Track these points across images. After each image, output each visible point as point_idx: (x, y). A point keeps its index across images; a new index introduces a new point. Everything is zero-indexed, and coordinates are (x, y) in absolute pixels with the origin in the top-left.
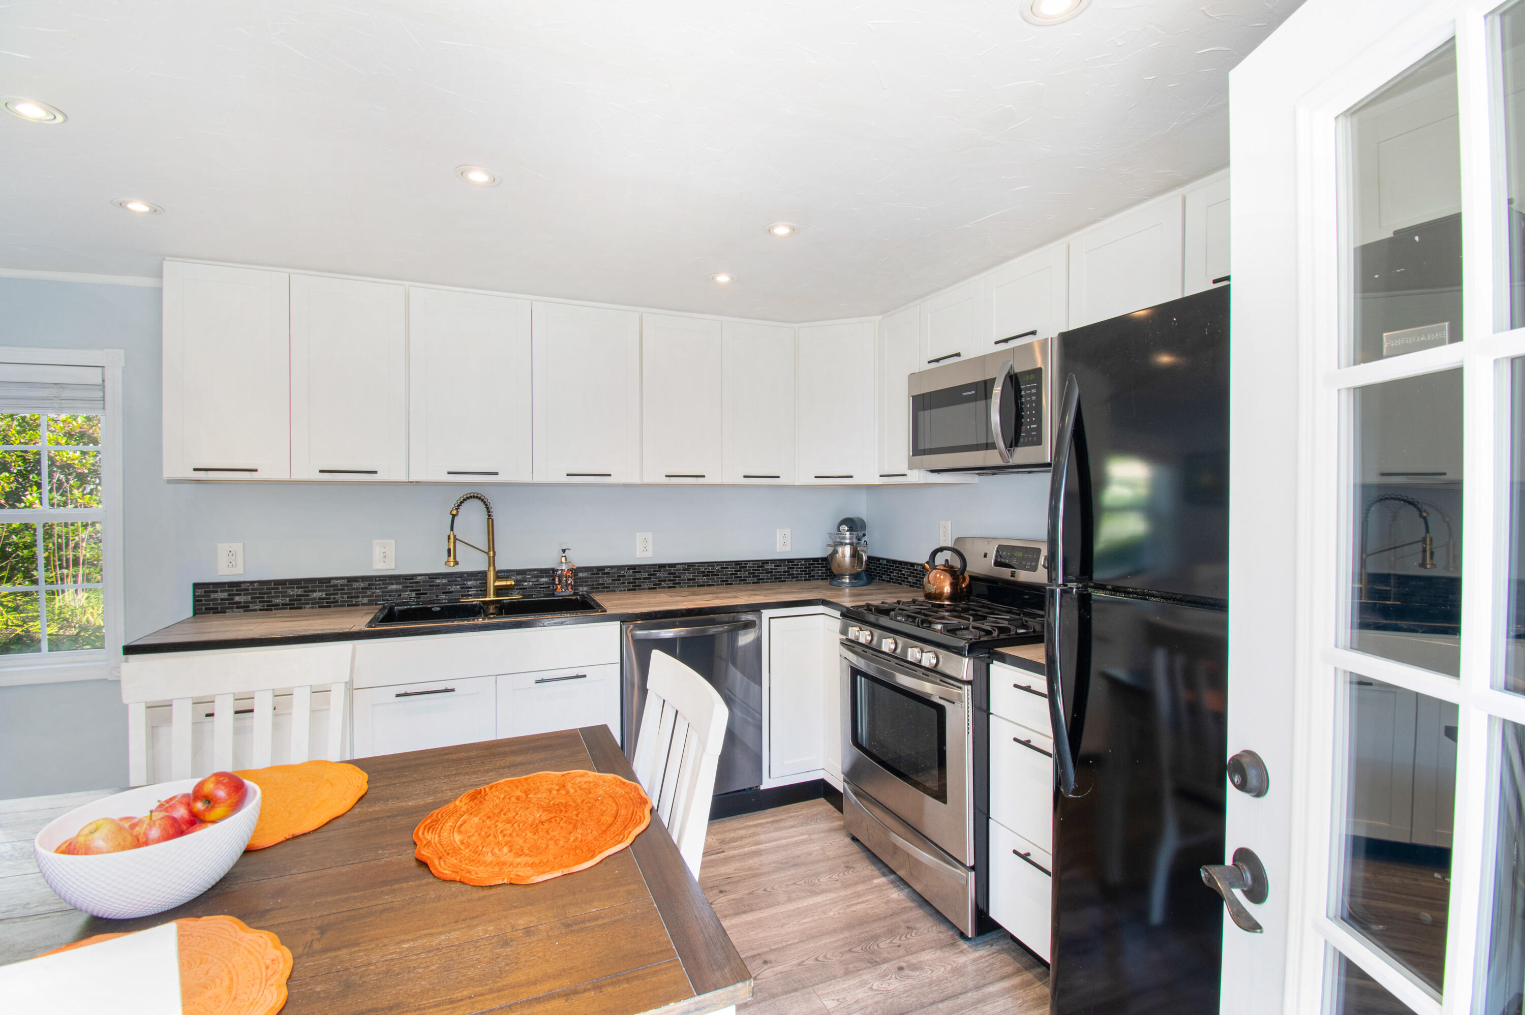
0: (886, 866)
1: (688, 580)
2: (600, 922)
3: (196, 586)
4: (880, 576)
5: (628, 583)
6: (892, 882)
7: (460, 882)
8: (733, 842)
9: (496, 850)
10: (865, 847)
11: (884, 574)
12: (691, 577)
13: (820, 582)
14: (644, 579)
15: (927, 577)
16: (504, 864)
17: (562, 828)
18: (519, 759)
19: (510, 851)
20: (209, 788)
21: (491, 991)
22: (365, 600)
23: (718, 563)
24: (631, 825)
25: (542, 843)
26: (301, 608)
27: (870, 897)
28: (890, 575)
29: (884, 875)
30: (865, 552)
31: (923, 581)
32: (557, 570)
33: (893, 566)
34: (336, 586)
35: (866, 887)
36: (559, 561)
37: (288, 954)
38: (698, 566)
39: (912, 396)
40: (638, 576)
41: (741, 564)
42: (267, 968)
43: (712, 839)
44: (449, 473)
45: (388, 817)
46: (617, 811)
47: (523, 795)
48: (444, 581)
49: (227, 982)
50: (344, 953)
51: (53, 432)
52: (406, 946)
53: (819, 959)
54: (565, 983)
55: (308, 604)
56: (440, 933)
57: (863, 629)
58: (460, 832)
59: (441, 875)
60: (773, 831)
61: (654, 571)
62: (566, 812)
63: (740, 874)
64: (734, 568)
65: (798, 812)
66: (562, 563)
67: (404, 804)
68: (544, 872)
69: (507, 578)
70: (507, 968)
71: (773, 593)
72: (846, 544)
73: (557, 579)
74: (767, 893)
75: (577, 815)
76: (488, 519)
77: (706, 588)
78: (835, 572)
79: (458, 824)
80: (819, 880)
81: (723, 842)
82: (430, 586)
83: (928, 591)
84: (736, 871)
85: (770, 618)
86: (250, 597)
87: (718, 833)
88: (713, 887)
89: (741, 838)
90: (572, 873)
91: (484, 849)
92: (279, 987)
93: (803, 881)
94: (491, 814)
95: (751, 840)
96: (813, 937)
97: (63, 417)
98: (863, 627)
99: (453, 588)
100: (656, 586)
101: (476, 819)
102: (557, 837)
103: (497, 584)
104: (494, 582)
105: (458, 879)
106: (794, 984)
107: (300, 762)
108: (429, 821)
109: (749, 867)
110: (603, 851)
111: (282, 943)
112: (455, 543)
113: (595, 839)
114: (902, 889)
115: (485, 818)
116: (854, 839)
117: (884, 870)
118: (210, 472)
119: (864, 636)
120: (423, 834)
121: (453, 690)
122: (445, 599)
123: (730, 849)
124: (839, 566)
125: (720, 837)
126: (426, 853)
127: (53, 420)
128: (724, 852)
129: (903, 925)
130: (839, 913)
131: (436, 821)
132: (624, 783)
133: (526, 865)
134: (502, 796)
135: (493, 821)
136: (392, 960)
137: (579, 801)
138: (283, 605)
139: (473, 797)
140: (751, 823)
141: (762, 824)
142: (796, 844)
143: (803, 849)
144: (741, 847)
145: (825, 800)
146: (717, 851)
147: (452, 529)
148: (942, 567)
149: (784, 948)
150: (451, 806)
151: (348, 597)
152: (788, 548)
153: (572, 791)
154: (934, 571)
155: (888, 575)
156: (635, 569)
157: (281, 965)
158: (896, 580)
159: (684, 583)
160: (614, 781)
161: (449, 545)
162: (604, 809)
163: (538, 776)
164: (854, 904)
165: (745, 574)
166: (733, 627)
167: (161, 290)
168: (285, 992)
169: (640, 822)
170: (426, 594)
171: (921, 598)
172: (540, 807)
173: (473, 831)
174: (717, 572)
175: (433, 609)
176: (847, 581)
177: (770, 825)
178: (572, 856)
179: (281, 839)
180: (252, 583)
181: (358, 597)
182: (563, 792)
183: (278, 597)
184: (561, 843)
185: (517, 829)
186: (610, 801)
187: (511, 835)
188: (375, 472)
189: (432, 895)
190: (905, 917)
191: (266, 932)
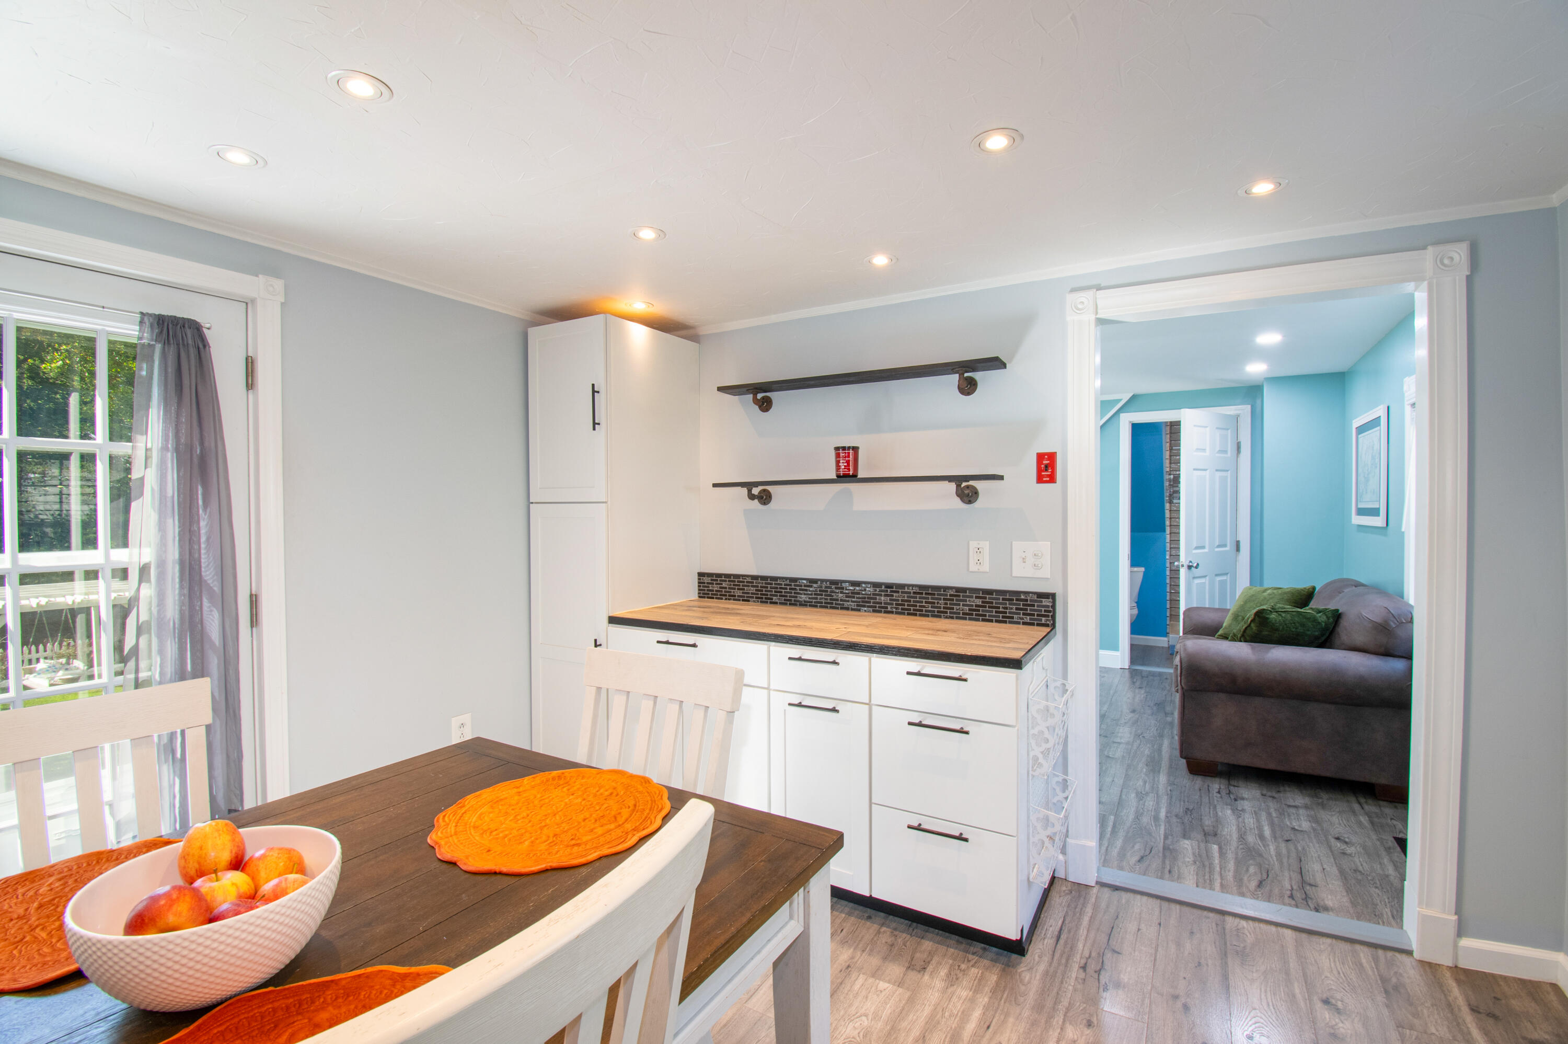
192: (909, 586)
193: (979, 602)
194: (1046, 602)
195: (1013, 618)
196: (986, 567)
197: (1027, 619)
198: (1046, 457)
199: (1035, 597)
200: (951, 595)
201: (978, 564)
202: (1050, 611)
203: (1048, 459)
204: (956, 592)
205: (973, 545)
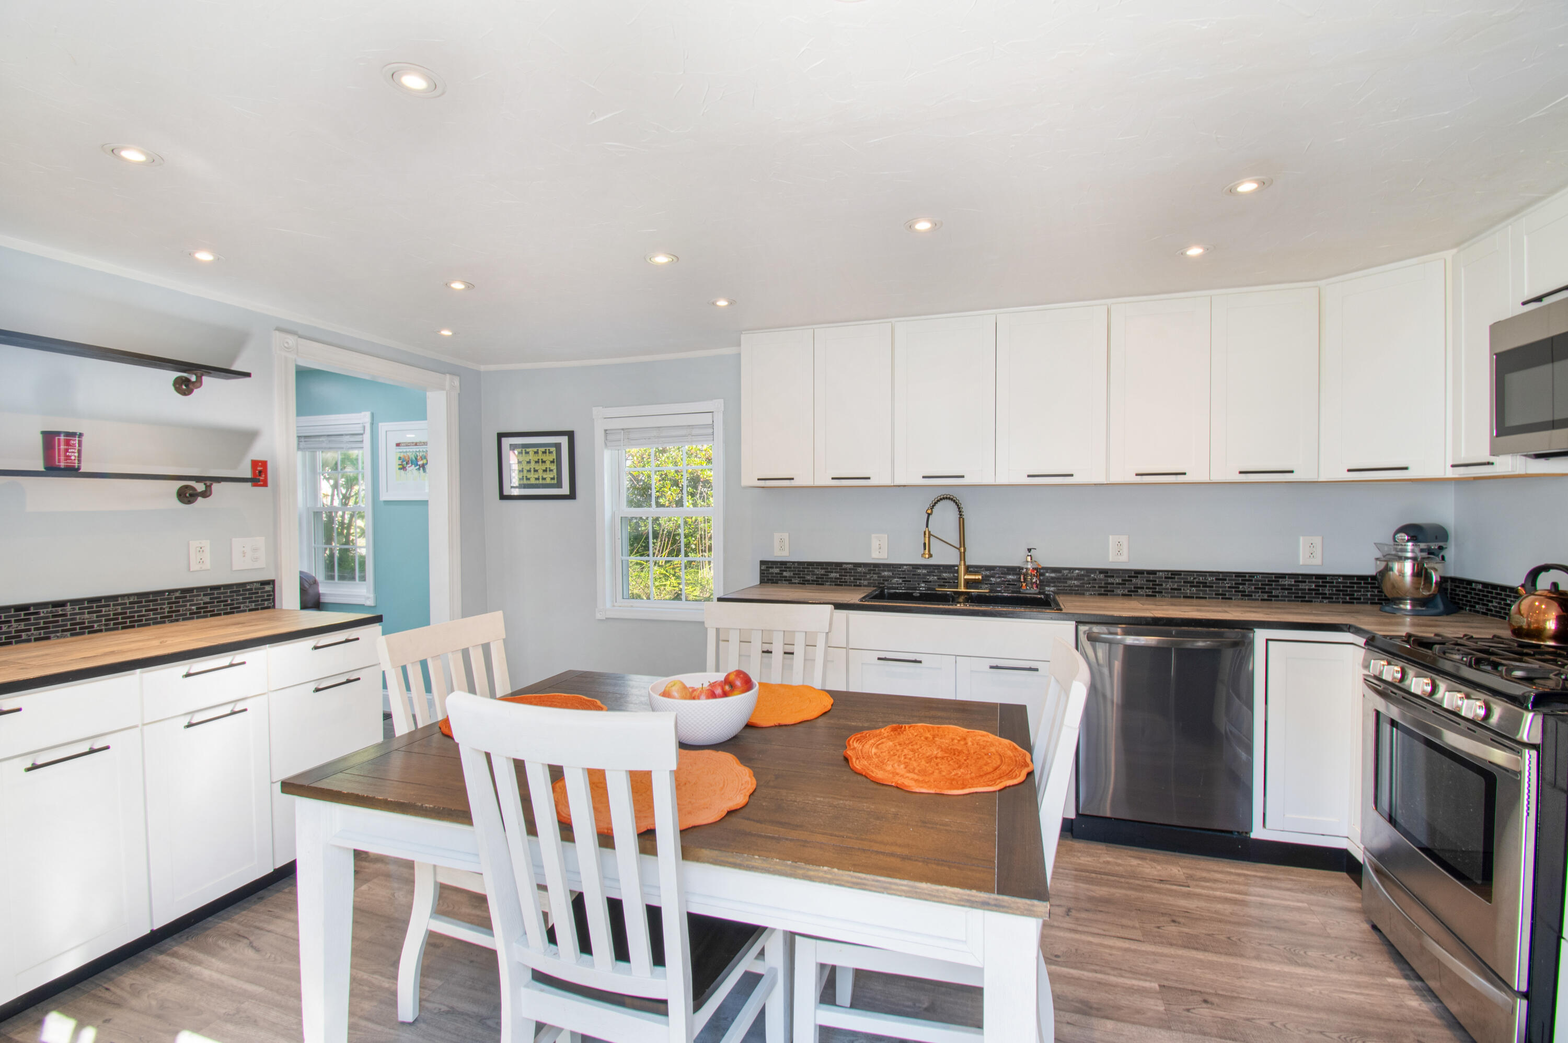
0: (1413, 970)
1: (1172, 589)
2: (947, 828)
3: (762, 563)
4: (1471, 606)
5: (1099, 587)
6: (1416, 989)
7: (865, 776)
8: (1203, 881)
9: (896, 765)
10: (1388, 941)
11: (1478, 604)
12: (1175, 586)
13: (1368, 607)
14: (1117, 584)
15: (1517, 603)
16: (897, 774)
17: (950, 765)
18: (939, 714)
19: (905, 768)
20: (732, 677)
21: (857, 839)
22: (866, 583)
23: (1212, 573)
24: (1005, 778)
25: (930, 770)
26: (823, 584)
27: (1374, 993)
28: (1487, 605)
29: (1406, 977)
30: (1435, 570)
31: (1509, 610)
32: (1022, 569)
33: (1491, 593)
34: (846, 569)
35: (1372, 981)
36: (1025, 560)
37: (754, 781)
38: (1184, 575)
39: (1496, 354)
40: (1110, 580)
41: (1245, 577)
42: (742, 785)
43: (1179, 871)
44: (924, 477)
45: (836, 728)
46: (999, 766)
47: (931, 737)
48: (925, 571)
49: (721, 785)
50: (784, 792)
51: (699, 458)
52: (818, 799)
53: (1275, 1024)
54: (906, 852)
55: (828, 582)
56: (841, 799)
57: (1392, 663)
58: (877, 747)
59: (854, 769)
60: (1260, 887)
61: (1129, 577)
62: (958, 755)
63: (1202, 914)
64: (1234, 580)
65: (1302, 877)
66: (1028, 562)
67: (849, 723)
68: (922, 787)
69: (975, 573)
70: (873, 831)
71: (1281, 613)
72: (1407, 558)
73: (1022, 577)
74: (1230, 941)
75: (965, 760)
76: (960, 518)
77: (1195, 601)
78: (1389, 596)
79: (878, 743)
80: (1305, 952)
81: (1191, 877)
82: (913, 575)
83: (1516, 625)
84: (1198, 909)
85: (1267, 640)
86: (792, 573)
87: (1187, 868)
88: (1166, 914)
89: (1216, 881)
90: (943, 794)
91: (888, 762)
92: (745, 795)
93: (1284, 947)
94: (903, 743)
95: (1227, 886)
96: (1275, 1002)
97: (705, 447)
98: (1394, 661)
99: (931, 578)
100: (1131, 593)
101: (891, 743)
102: (943, 769)
103: (966, 577)
104: (964, 575)
105: (864, 774)
106: (1233, 1034)
107: (797, 684)
108: (859, 736)
109: (1215, 911)
110: (973, 787)
111: (754, 776)
112: (929, 538)
113: (972, 778)
114: (1429, 1001)
115: (897, 744)
116: (1374, 927)
117: (1409, 973)
118: (767, 481)
119: (1391, 672)
120: (853, 742)
121: (920, 662)
122: (923, 587)
123: (1197, 886)
124: (1394, 587)
125: (1190, 872)
126: (850, 753)
127: (700, 450)
128: (1188, 887)
129: (1412, 1036)
130: (1321, 993)
131: (865, 737)
132: (1016, 749)
133: (912, 779)
134: (916, 734)
135: (901, 748)
136: (808, 803)
137: (972, 751)
138: (812, 581)
139: (894, 730)
140: (1233, 870)
141: (1248, 875)
142: (1287, 908)
143: (1297, 916)
144: (1212, 889)
145: (1348, 877)
146: (1181, 884)
147: (927, 526)
148: (1546, 593)
149: (1233, 998)
150: (878, 731)
151: (854, 579)
152: (1317, 561)
153: (970, 743)
154: (1532, 597)
155: (1484, 605)
156: (1108, 573)
157: (750, 786)
158: (1496, 612)
159: (1166, 593)
160: (1009, 746)
161: (925, 540)
162: (989, 761)
163: (948, 728)
164: (1346, 992)
165: (1247, 588)
166: (1218, 644)
167: (739, 354)
168: (747, 798)
169: (1015, 777)
170: (910, 581)
171: (1506, 633)
172: (939, 747)
173: (886, 749)
174: (1210, 583)
175: (914, 594)
176: (1408, 607)
177: (1258, 880)
178: (947, 784)
179: (772, 724)
180: (794, 563)
181: (861, 580)
182: (962, 743)
183: (809, 575)
184: (944, 774)
185: (917, 756)
186: (998, 758)
187: (910, 759)
188: (869, 478)
189: (845, 778)
190: (1419, 1029)
191: (748, 768)
192: (123, 596)
193: (207, 599)
194: (268, 588)
195: (240, 607)
196: (208, 565)
197: (253, 606)
198: (260, 464)
199: (259, 586)
200: (176, 598)
201: (201, 562)
202: (270, 595)
203: (261, 466)
204: (181, 593)
205: (194, 544)
